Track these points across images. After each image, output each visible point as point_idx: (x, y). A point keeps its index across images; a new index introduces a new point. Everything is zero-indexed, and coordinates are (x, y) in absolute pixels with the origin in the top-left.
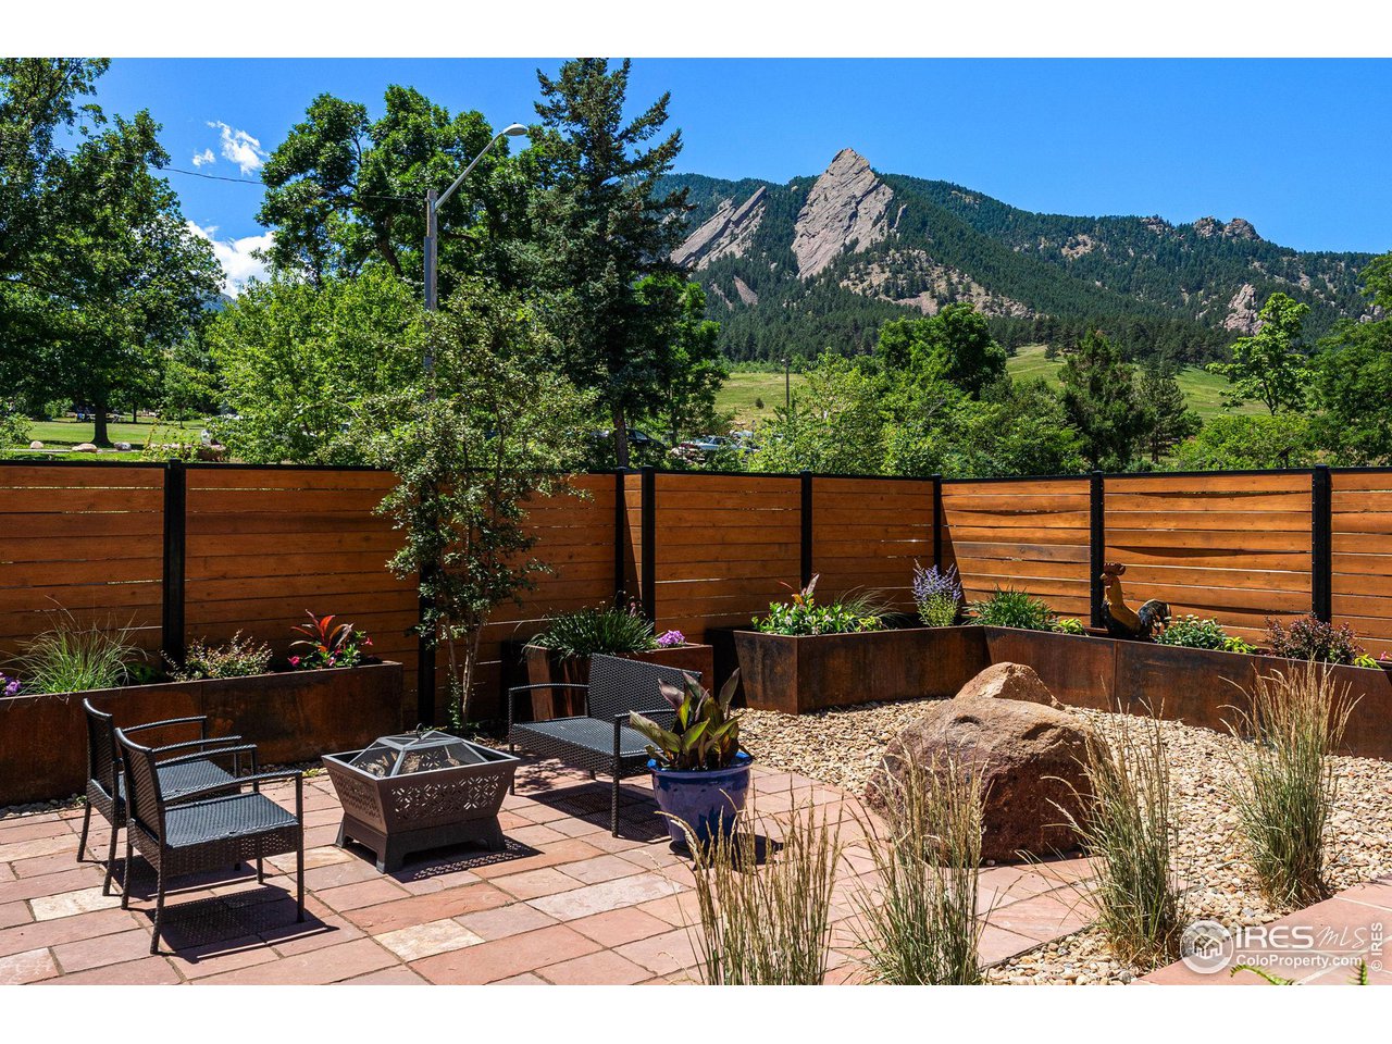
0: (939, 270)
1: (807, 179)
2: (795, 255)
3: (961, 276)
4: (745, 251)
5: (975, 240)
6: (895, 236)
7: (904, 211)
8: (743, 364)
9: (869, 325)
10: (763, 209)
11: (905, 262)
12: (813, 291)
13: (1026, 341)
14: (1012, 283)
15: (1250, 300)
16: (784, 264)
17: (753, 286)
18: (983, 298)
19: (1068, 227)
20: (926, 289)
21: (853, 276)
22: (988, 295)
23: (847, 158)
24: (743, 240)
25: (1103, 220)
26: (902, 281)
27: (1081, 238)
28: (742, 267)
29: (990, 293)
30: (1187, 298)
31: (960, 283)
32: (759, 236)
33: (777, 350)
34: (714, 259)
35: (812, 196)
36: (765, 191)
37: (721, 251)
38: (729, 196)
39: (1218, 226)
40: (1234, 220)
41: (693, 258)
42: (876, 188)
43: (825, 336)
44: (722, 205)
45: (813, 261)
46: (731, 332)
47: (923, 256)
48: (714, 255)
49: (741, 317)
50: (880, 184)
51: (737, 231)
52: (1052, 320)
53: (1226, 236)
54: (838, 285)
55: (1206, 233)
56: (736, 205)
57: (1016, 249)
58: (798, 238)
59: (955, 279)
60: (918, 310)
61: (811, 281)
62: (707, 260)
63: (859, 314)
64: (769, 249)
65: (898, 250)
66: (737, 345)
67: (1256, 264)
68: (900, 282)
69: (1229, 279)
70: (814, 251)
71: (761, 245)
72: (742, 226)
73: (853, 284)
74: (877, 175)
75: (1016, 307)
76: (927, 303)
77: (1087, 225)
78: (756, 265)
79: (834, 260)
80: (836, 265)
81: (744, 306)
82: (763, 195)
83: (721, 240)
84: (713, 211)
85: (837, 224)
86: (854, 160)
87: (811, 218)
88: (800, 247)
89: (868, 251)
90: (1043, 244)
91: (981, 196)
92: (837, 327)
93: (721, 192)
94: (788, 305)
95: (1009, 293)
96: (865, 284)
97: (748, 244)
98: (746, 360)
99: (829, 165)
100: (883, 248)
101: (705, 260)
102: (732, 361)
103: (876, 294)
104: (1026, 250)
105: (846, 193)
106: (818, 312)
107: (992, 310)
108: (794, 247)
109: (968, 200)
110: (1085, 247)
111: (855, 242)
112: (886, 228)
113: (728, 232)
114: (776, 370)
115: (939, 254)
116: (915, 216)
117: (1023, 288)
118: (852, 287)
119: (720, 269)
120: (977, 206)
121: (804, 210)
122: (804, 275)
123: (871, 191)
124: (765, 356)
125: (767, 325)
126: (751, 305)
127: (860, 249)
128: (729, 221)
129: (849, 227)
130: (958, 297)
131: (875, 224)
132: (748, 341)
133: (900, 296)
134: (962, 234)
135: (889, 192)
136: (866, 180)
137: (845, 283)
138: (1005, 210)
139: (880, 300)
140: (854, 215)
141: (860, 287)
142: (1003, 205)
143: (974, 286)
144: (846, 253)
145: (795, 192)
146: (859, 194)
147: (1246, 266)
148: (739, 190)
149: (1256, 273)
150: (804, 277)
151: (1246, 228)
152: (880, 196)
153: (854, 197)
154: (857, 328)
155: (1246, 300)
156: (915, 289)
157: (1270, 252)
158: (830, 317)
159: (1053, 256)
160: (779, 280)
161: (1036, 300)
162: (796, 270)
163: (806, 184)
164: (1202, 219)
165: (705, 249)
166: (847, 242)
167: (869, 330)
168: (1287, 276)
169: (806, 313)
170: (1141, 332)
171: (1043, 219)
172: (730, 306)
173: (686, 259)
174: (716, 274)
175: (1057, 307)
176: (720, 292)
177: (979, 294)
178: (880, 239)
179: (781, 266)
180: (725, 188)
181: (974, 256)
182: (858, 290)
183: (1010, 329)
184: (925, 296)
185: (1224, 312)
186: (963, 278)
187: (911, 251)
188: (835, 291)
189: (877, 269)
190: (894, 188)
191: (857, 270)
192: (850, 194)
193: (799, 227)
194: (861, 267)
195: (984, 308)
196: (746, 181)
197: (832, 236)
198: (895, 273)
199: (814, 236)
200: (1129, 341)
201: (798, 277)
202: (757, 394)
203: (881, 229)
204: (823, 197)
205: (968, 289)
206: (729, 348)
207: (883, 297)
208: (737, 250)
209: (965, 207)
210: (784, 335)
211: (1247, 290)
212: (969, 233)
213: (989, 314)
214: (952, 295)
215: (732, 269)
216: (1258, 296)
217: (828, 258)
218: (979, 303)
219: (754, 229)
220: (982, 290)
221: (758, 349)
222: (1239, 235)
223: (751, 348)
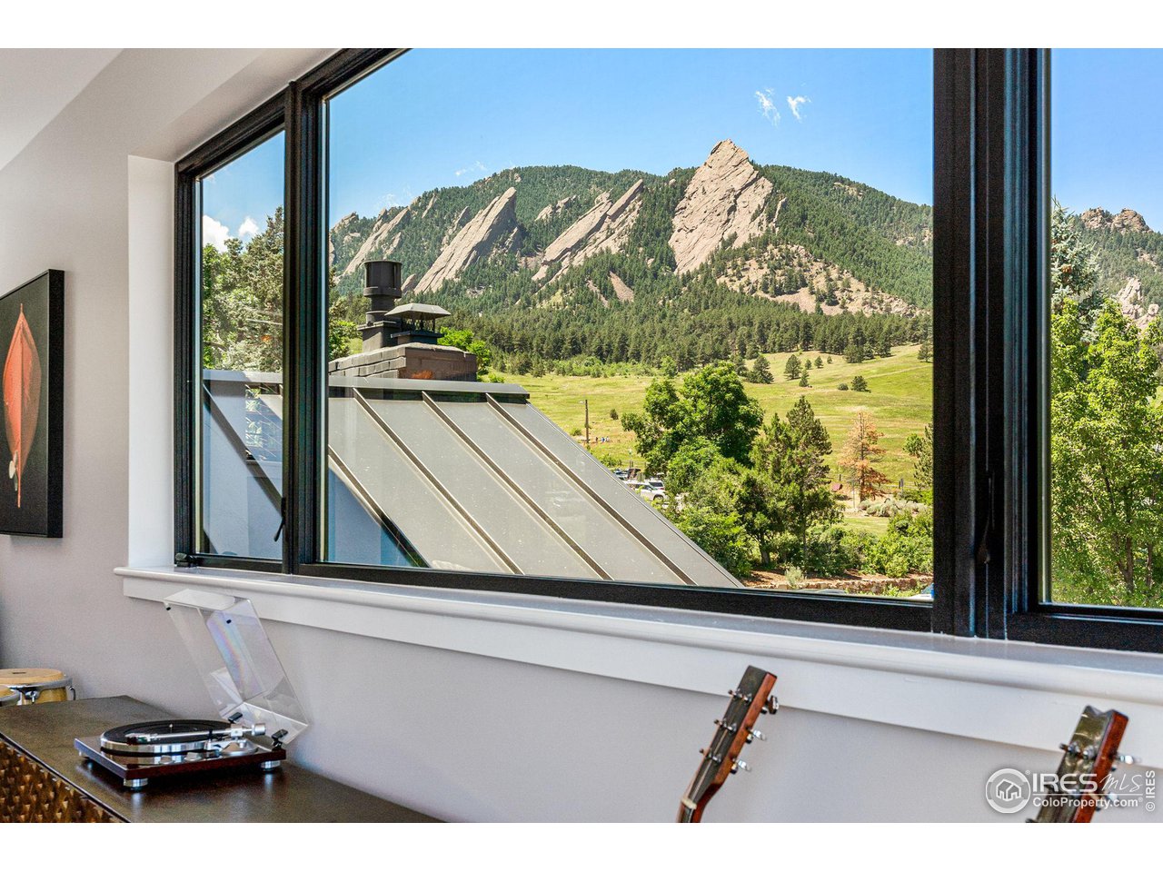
0: (819, 265)
1: (686, 171)
2: (670, 250)
3: (841, 271)
4: (623, 247)
5: (856, 234)
6: (774, 231)
7: (784, 205)
8: (614, 365)
9: (744, 324)
10: (640, 203)
11: (784, 258)
12: (689, 288)
13: (901, 341)
14: (893, 278)
15: (1136, 295)
16: (661, 259)
17: (629, 283)
20: (805, 285)
21: (730, 272)
22: (867, 291)
23: (726, 150)
24: (620, 235)
26: (780, 278)
28: (618, 262)
29: (870, 289)
31: (840, 279)
32: (636, 231)
33: (648, 351)
34: (590, 255)
35: (690, 189)
36: (642, 184)
37: (597, 247)
38: (606, 189)
39: (1107, 217)
40: (1123, 211)
41: (569, 253)
42: (755, 180)
43: (699, 336)
44: (599, 198)
45: (691, 256)
46: (604, 332)
47: (802, 251)
48: (590, 251)
49: (615, 315)
50: (759, 176)
51: (613, 226)
53: (1115, 228)
54: (715, 282)
55: (1095, 224)
56: (612, 200)
57: (899, 243)
58: (676, 232)
59: (834, 275)
60: (795, 307)
61: (688, 278)
62: (583, 256)
63: (735, 313)
64: (646, 244)
65: (776, 245)
66: (609, 345)
67: (1146, 256)
68: (778, 278)
69: (1117, 272)
70: (692, 247)
71: (638, 240)
72: (619, 220)
73: (731, 281)
74: (756, 167)
75: (896, 303)
76: (805, 301)
78: (632, 261)
79: (712, 257)
80: (713, 261)
81: (619, 304)
82: (641, 189)
83: (597, 235)
84: (589, 204)
85: (715, 218)
86: (732, 152)
87: (689, 211)
88: (678, 243)
89: (746, 247)
90: (927, 236)
91: (865, 187)
92: (712, 326)
93: (599, 184)
94: (664, 303)
95: (890, 289)
96: (743, 280)
97: (625, 239)
98: (617, 361)
99: (708, 158)
100: (763, 242)
101: (581, 254)
102: (604, 362)
103: (754, 290)
104: (910, 243)
105: (725, 186)
106: (694, 310)
107: (872, 307)
108: (671, 242)
109: (852, 191)
111: (734, 237)
112: (764, 222)
113: (604, 227)
114: (646, 372)
115: (819, 250)
116: (794, 210)
117: (904, 283)
118: (729, 284)
119: (596, 265)
120: (860, 198)
121: (682, 204)
122: (681, 271)
123: (750, 184)
124: (637, 356)
125: (642, 323)
126: (627, 302)
127: (738, 244)
128: (605, 215)
129: (728, 221)
130: (838, 294)
131: (754, 218)
132: (620, 342)
133: (778, 292)
134: (843, 227)
135: (768, 185)
136: (744, 173)
137: (722, 279)
138: (889, 200)
139: (757, 298)
140: (733, 209)
141: (738, 283)
142: (888, 197)
143: (854, 282)
144: (724, 248)
145: (673, 186)
146: (737, 187)
147: (1135, 259)
148: (616, 183)
149: (1144, 266)
150: (681, 273)
151: (1136, 219)
152: (760, 190)
153: (733, 190)
154: (732, 326)
155: (1132, 295)
156: (795, 285)
157: (1160, 244)
158: (706, 316)
160: (656, 275)
161: (918, 296)
162: (673, 266)
163: (685, 176)
164: (1091, 210)
165: (581, 244)
166: (726, 237)
167: (743, 330)
169: (682, 311)
172: (606, 304)
173: (562, 254)
174: (591, 271)
176: (595, 289)
177: (858, 290)
178: (759, 233)
179: (658, 261)
180: (603, 180)
181: (855, 251)
182: (736, 287)
183: (887, 327)
184: (804, 291)
186: (842, 273)
187: (789, 247)
188: (712, 287)
189: (755, 265)
190: (774, 181)
191: (735, 266)
192: (729, 187)
193: (677, 221)
194: (739, 263)
195: (864, 304)
196: (625, 173)
197: (711, 230)
198: (773, 269)
199: (691, 231)
201: (675, 273)
203: (760, 224)
204: (700, 190)
205: (847, 286)
206: (600, 348)
207: (760, 294)
208: (613, 246)
209: (848, 199)
210: (658, 335)
211: (1133, 283)
212: (850, 227)
213: (868, 312)
214: (832, 291)
215: (608, 265)
216: (1144, 290)
217: (706, 253)
218: (858, 300)
219: (630, 223)
220: (862, 286)
221: (631, 349)
222: (1128, 227)
223: (623, 348)
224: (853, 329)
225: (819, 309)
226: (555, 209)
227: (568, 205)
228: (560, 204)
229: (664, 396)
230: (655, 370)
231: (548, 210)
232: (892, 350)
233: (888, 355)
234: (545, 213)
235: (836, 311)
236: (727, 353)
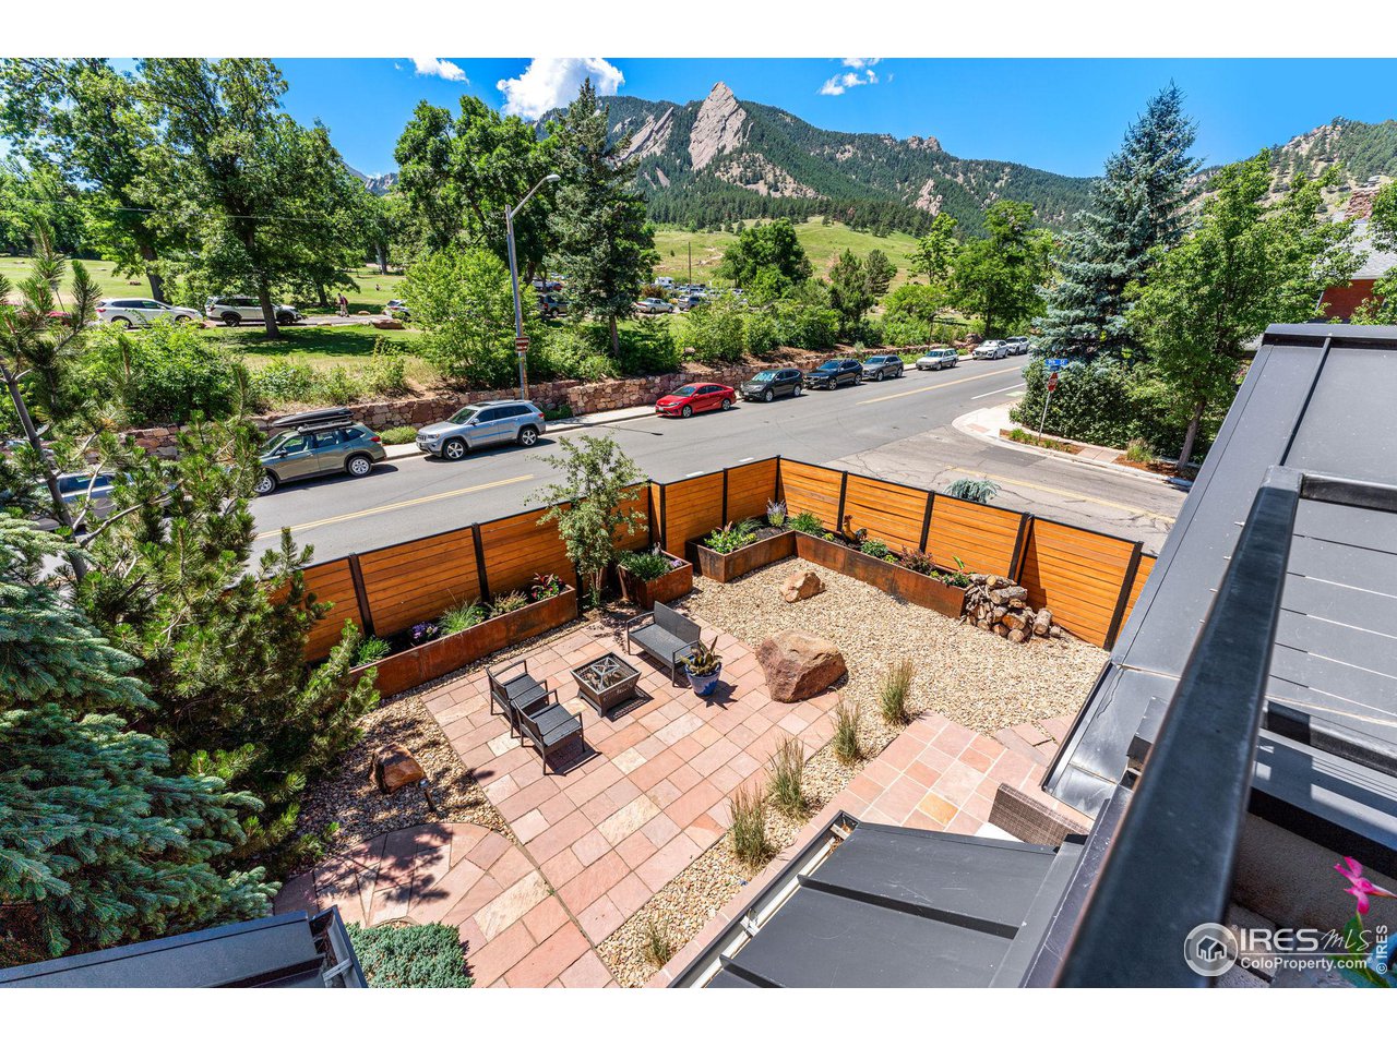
0: (770, 166)
1: (697, 103)
2: (690, 155)
3: (781, 171)
4: (662, 151)
5: (790, 147)
6: (746, 144)
7: (752, 127)
8: (662, 225)
9: (730, 202)
10: (672, 123)
11: (751, 161)
12: (700, 179)
13: (813, 214)
14: (808, 176)
15: (931, 189)
16: (684, 160)
17: (667, 174)
18: (793, 185)
19: (841, 140)
20: (762, 179)
21: (722, 169)
22: (795, 183)
24: (661, 143)
25: (861, 136)
27: (847, 147)
28: (660, 161)
30: (899, 186)
31: (781, 175)
32: (670, 141)
33: (681, 217)
34: (645, 156)
35: (700, 115)
36: (673, 110)
37: (648, 151)
38: (652, 113)
39: (921, 141)
40: (930, 138)
42: (736, 110)
44: (648, 119)
45: (701, 158)
47: (761, 157)
48: (644, 154)
49: (660, 195)
50: (739, 108)
51: (657, 137)
52: (828, 200)
53: (924, 148)
54: (714, 175)
55: (914, 146)
56: (657, 119)
57: (812, 154)
58: (692, 143)
59: (778, 173)
60: (757, 192)
61: (699, 172)
63: (725, 195)
64: (676, 150)
65: (747, 153)
66: (659, 213)
67: (938, 166)
68: (748, 174)
69: (922, 176)
70: (701, 153)
71: (671, 147)
72: (660, 134)
73: (723, 175)
74: (737, 102)
75: (809, 191)
76: (762, 188)
77: (851, 139)
78: (668, 160)
79: (712, 158)
80: (713, 162)
81: (662, 187)
82: (672, 114)
83: (649, 143)
84: (643, 123)
85: (714, 135)
86: (724, 91)
87: (699, 130)
88: (693, 149)
89: (731, 153)
90: (827, 150)
91: (796, 118)
92: (714, 202)
93: (648, 109)
94: (687, 187)
95: (806, 182)
96: (729, 175)
97: (664, 146)
98: (664, 222)
99: (710, 94)
100: (740, 151)
101: (640, 156)
102: (657, 223)
103: (735, 181)
104: (817, 154)
105: (720, 113)
106: (703, 193)
107: (797, 193)
108: (690, 149)
109: (788, 120)
110: (847, 154)
111: (724, 147)
112: (741, 138)
113: (652, 138)
114: (681, 230)
115: (770, 157)
116: (758, 131)
117: (814, 179)
118: (722, 177)
119: (649, 162)
120: (792, 124)
121: (696, 124)
122: (695, 168)
123: (734, 113)
124: (674, 220)
125: (675, 200)
126: (666, 187)
127: (726, 152)
128: (653, 130)
129: (721, 137)
130: (779, 184)
131: (735, 136)
132: (665, 211)
133: (748, 183)
134: (783, 143)
135: (744, 113)
136: (731, 105)
137: (718, 174)
138: (807, 127)
139: (737, 186)
140: (724, 129)
141: (726, 176)
142: (807, 124)
143: (788, 177)
144: (719, 154)
145: (690, 111)
146: (727, 115)
147: (932, 167)
148: (658, 109)
149: (937, 172)
151: (935, 143)
152: (739, 117)
153: (724, 116)
154: (724, 203)
155: (929, 189)
156: (757, 178)
157: (945, 159)
158: (709, 196)
159: (832, 159)
160: (681, 171)
161: (820, 187)
162: (691, 165)
163: (697, 105)
164: (913, 137)
165: (640, 148)
166: (720, 147)
167: (730, 205)
168: (952, 174)
169: (697, 193)
170: (873, 209)
171: (828, 134)
172: (655, 187)
174: (646, 166)
175: (831, 192)
176: (649, 178)
177: (790, 183)
178: (739, 145)
180: (650, 107)
181: (789, 158)
182: (725, 179)
183: (805, 206)
184: (762, 182)
185: (916, 197)
187: (754, 154)
188: (713, 178)
189: (736, 165)
190: (747, 111)
191: (725, 166)
192: (722, 114)
193: (693, 136)
194: (727, 163)
195: (793, 191)
196: (662, 103)
197: (711, 142)
198: (746, 168)
199: (701, 142)
200: (866, 214)
201: (692, 169)
202: (671, 247)
203: (739, 139)
204: (706, 116)
205: (784, 179)
206: (654, 214)
207: (738, 183)
208: (657, 150)
209: (786, 125)
210: (685, 207)
211: (931, 183)
212: (787, 143)
213: (795, 196)
214: (776, 183)
215: (656, 163)
216: (935, 187)
217: (709, 157)
218: (789, 189)
219: (667, 136)
220: (792, 180)
221: (671, 216)
222: (931, 148)
223: (667, 215)
224: (789, 206)
225: (769, 194)
226: (623, 125)
227: (631, 123)
228: (626, 122)
229: (751, 238)
230: (684, 228)
231: (619, 126)
232: (809, 219)
233: (806, 222)
234: (618, 128)
235: (778, 195)
236: (722, 218)
